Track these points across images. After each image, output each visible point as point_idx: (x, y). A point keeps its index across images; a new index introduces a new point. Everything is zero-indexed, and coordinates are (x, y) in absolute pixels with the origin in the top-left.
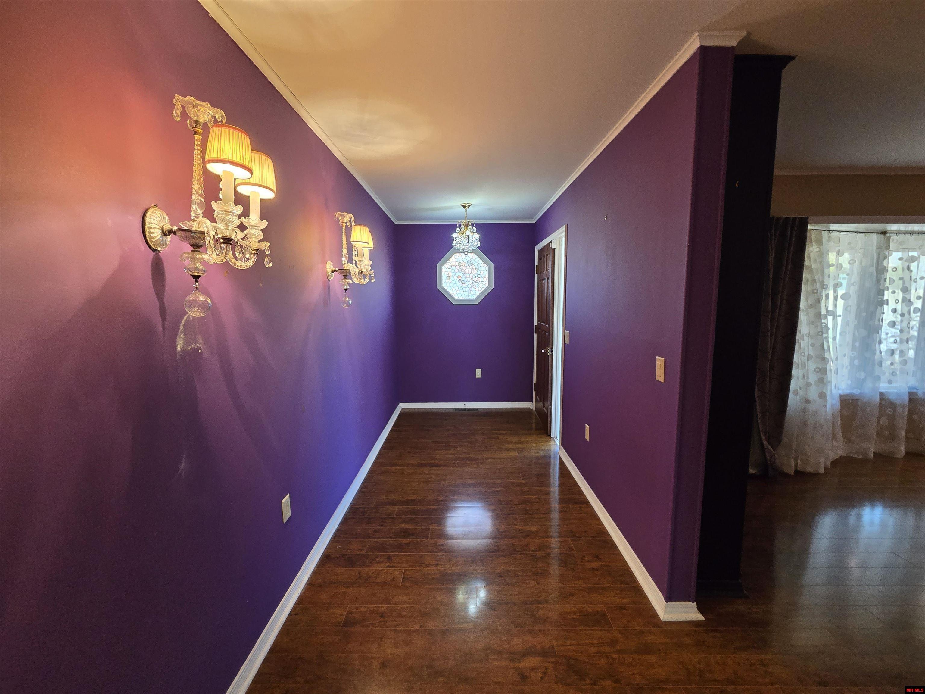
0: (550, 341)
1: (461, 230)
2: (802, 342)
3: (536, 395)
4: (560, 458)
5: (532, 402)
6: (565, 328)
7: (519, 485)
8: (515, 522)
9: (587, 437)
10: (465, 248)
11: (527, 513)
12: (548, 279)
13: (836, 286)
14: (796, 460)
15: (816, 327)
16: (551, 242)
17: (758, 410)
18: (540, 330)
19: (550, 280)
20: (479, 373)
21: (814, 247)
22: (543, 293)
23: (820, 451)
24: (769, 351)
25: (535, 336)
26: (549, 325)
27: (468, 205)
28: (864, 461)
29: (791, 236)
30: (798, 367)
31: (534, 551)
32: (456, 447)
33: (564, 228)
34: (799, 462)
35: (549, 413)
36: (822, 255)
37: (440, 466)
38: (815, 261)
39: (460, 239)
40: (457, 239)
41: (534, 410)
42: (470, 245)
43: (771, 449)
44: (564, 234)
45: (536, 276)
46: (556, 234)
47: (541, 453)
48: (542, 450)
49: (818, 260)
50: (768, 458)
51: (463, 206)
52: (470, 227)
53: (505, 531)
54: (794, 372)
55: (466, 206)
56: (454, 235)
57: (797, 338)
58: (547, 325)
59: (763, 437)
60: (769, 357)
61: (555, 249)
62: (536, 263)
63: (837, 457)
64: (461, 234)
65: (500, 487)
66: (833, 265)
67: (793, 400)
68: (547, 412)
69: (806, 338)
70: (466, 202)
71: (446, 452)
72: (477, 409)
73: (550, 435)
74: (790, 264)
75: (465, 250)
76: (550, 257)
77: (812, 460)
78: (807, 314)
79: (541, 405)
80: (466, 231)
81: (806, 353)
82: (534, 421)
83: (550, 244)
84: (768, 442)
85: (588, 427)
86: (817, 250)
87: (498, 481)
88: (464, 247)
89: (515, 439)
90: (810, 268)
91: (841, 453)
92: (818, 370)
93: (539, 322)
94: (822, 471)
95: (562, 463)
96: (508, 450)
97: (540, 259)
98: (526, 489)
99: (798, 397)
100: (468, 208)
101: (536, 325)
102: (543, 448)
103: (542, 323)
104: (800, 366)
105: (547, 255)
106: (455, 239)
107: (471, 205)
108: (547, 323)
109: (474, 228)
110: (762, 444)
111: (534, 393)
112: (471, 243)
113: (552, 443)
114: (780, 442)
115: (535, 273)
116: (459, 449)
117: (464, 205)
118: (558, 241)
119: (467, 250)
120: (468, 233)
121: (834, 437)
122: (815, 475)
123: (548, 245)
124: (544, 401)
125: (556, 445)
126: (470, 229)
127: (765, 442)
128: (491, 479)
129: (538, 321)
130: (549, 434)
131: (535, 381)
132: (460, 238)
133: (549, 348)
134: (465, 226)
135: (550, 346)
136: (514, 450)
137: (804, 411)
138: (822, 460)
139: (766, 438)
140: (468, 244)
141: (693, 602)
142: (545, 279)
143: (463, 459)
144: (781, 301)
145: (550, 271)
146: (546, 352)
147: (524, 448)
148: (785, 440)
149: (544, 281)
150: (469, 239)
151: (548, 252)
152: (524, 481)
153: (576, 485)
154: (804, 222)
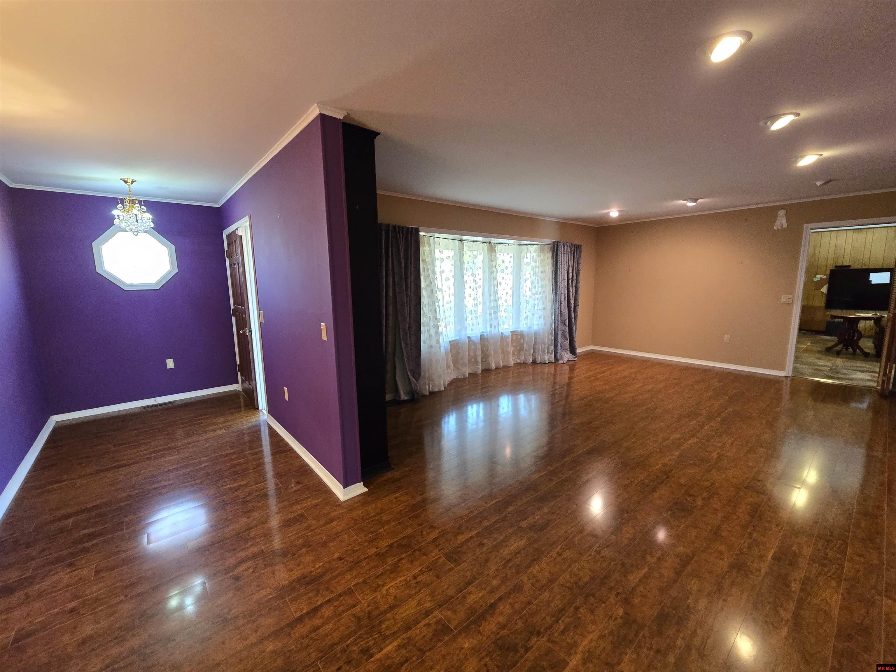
0: (248, 322)
1: (124, 207)
2: (425, 309)
3: (242, 375)
4: (268, 424)
5: (238, 383)
6: (259, 309)
7: (227, 455)
8: (224, 484)
9: (287, 398)
10: (134, 228)
11: (237, 474)
12: (238, 264)
13: (442, 272)
14: (429, 385)
15: (431, 298)
16: (237, 229)
17: (405, 356)
18: (237, 313)
19: (240, 265)
20: (170, 364)
21: (427, 247)
22: (236, 278)
23: (440, 377)
24: (407, 316)
25: (234, 319)
26: (245, 308)
27: (131, 180)
28: (464, 379)
29: (411, 239)
30: (424, 326)
31: (244, 498)
32: (150, 443)
33: (247, 218)
34: (431, 386)
35: (255, 389)
36: (432, 253)
37: (130, 465)
38: (428, 257)
39: (124, 218)
40: (120, 216)
41: (241, 390)
42: (139, 225)
43: (415, 381)
44: (248, 224)
45: (227, 260)
46: (242, 222)
47: (250, 424)
48: (251, 422)
49: (429, 256)
50: (413, 387)
51: (124, 181)
52: (138, 205)
53: (215, 494)
54: (422, 329)
55: (129, 181)
56: (115, 212)
57: (421, 307)
58: (243, 308)
59: (409, 374)
60: (408, 320)
61: (242, 237)
62: (226, 248)
63: (451, 380)
64: (126, 212)
65: (207, 462)
66: (438, 259)
67: (424, 347)
68: (253, 387)
69: (427, 307)
70: (129, 176)
71: (136, 450)
72: (172, 402)
73: (258, 409)
74: (413, 258)
75: (134, 229)
76: (238, 243)
77: (437, 383)
78: (426, 291)
79: (246, 384)
80: (132, 210)
81: (428, 316)
82: (242, 400)
83: (237, 231)
84: (413, 377)
85: (286, 389)
86: (429, 249)
87: (204, 459)
88: (131, 226)
89: (222, 419)
90: (424, 261)
91: (453, 376)
92: (434, 326)
93: (236, 306)
94: (443, 389)
95: (270, 428)
96: (214, 430)
97: (229, 244)
98: (234, 457)
99: (426, 345)
100: (132, 184)
101: (233, 308)
102: (251, 420)
103: (239, 306)
104: (425, 325)
105: (235, 241)
106: (116, 217)
107: (136, 181)
108: (243, 305)
109: (143, 207)
110: (409, 379)
111: (239, 374)
112: (142, 223)
113: (261, 414)
114: (420, 375)
115: (226, 257)
116: (153, 443)
117: (126, 180)
118: (244, 229)
119: (136, 230)
120: (135, 211)
121: (448, 367)
122: (440, 392)
123: (234, 232)
124: (249, 379)
125: (263, 414)
126: (138, 207)
127: (411, 377)
128: (197, 459)
129: (234, 304)
130: (256, 407)
131: (238, 363)
132: (124, 215)
133: (247, 329)
134: (130, 203)
135: (248, 327)
136: (221, 429)
137: (430, 353)
138: (442, 382)
139: (411, 374)
140: (136, 223)
141: (360, 482)
142: (236, 264)
143: (160, 451)
144: (411, 282)
145: (239, 256)
146: (244, 333)
147: (232, 424)
148: (422, 373)
149: (236, 266)
150: (138, 219)
151: (234, 238)
152: (232, 451)
153: (282, 440)
154: (417, 231)
